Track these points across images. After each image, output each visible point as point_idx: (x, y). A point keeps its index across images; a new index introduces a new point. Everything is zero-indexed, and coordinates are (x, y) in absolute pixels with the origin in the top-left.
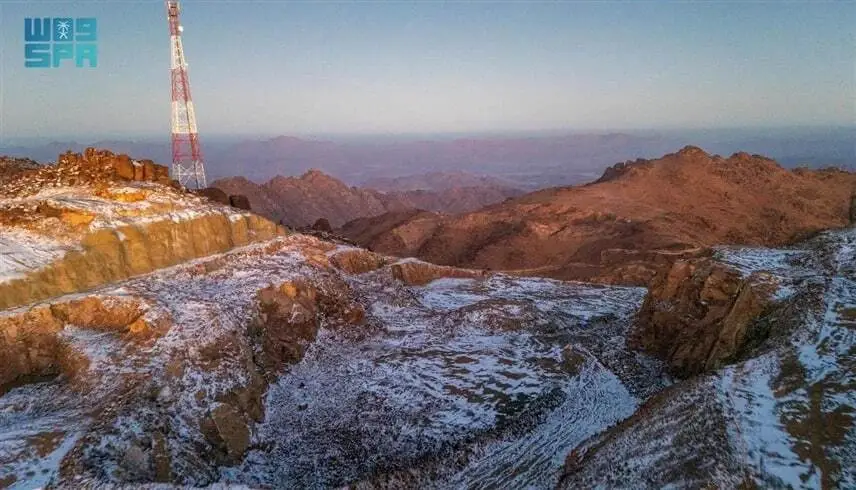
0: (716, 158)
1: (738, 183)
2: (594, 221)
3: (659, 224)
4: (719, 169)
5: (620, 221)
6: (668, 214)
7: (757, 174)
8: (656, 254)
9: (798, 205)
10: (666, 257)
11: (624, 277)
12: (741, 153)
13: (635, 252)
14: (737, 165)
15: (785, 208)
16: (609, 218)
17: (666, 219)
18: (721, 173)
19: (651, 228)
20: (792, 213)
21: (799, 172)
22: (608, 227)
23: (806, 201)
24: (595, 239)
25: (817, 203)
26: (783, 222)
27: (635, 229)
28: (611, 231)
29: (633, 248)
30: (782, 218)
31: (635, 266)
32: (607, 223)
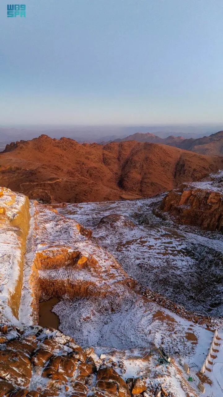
0: (54, 140)
1: (65, 150)
2: (10, 171)
3: (41, 170)
4: (56, 144)
5: (23, 170)
6: (43, 165)
7: (71, 146)
8: (45, 183)
9: (87, 158)
10: (50, 184)
11: (34, 195)
12: (64, 138)
13: (35, 183)
14: (63, 143)
15: (83, 160)
16: (18, 169)
17: (43, 167)
18: (58, 146)
19: (39, 172)
20: (86, 161)
21: (84, 145)
22: (19, 173)
23: (89, 156)
24: (14, 179)
25: (92, 157)
26: (84, 165)
27: (32, 173)
28: (21, 174)
29: (34, 182)
30: (83, 164)
31: (37, 190)
32: (17, 171)
